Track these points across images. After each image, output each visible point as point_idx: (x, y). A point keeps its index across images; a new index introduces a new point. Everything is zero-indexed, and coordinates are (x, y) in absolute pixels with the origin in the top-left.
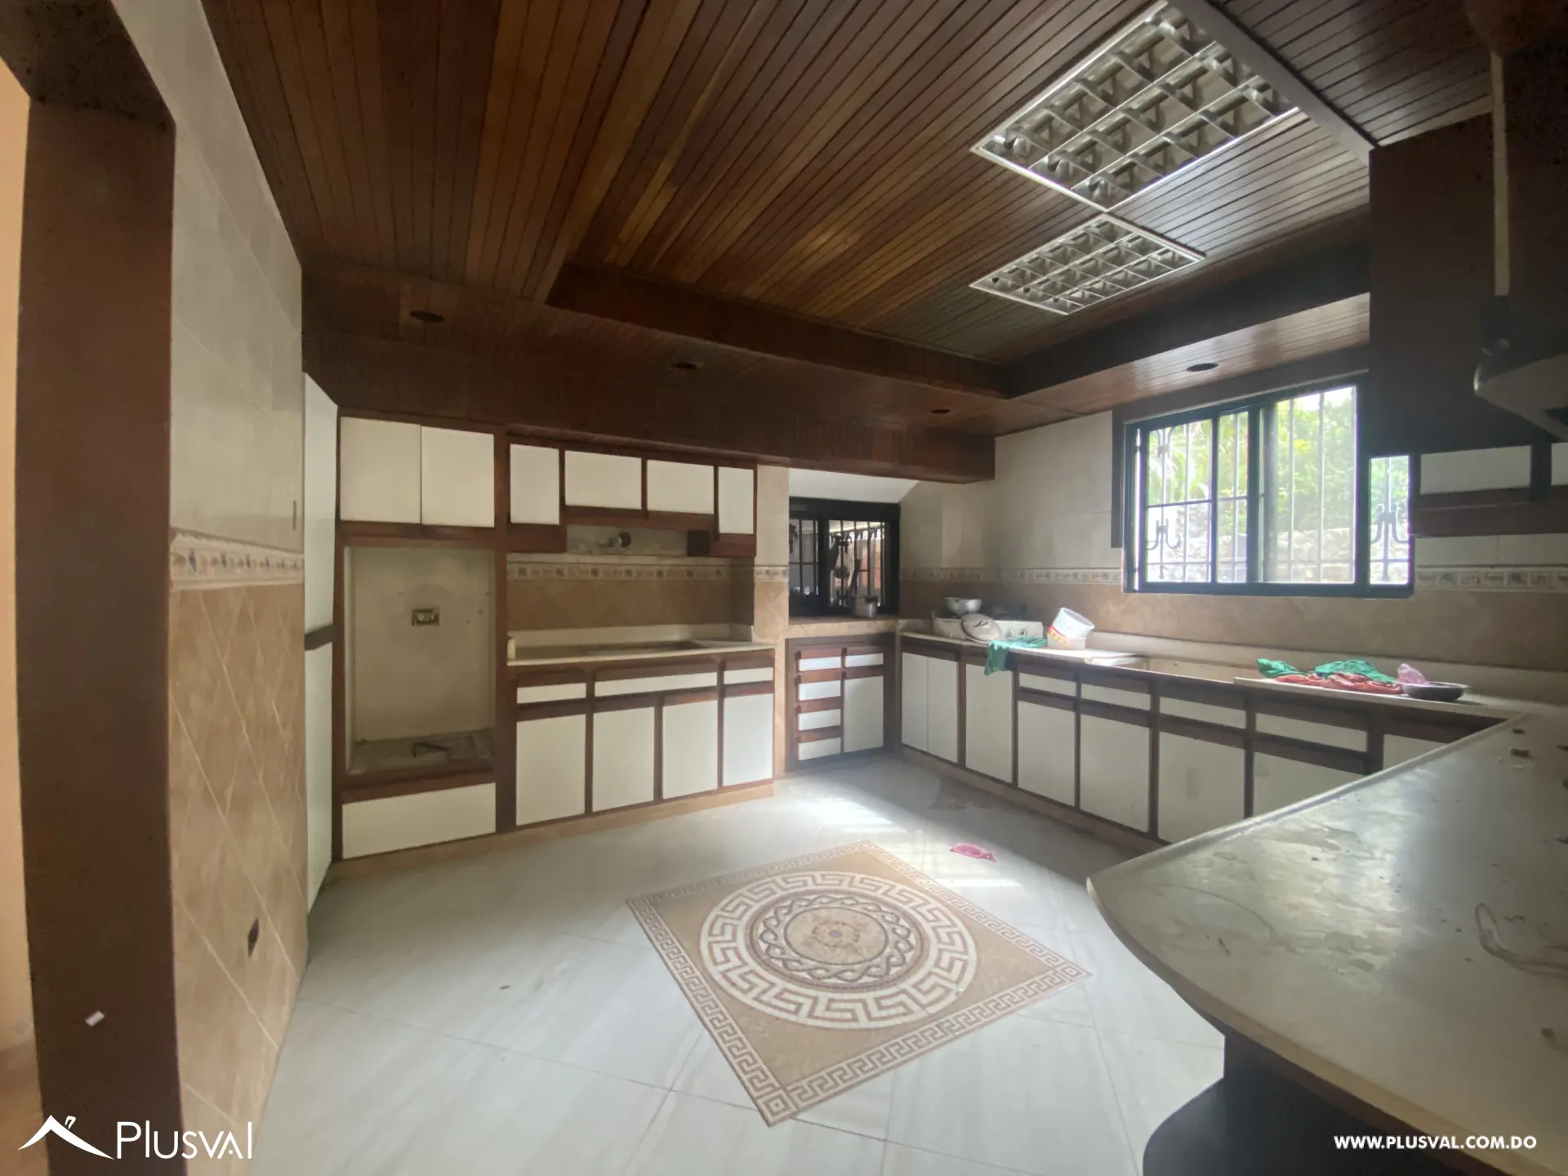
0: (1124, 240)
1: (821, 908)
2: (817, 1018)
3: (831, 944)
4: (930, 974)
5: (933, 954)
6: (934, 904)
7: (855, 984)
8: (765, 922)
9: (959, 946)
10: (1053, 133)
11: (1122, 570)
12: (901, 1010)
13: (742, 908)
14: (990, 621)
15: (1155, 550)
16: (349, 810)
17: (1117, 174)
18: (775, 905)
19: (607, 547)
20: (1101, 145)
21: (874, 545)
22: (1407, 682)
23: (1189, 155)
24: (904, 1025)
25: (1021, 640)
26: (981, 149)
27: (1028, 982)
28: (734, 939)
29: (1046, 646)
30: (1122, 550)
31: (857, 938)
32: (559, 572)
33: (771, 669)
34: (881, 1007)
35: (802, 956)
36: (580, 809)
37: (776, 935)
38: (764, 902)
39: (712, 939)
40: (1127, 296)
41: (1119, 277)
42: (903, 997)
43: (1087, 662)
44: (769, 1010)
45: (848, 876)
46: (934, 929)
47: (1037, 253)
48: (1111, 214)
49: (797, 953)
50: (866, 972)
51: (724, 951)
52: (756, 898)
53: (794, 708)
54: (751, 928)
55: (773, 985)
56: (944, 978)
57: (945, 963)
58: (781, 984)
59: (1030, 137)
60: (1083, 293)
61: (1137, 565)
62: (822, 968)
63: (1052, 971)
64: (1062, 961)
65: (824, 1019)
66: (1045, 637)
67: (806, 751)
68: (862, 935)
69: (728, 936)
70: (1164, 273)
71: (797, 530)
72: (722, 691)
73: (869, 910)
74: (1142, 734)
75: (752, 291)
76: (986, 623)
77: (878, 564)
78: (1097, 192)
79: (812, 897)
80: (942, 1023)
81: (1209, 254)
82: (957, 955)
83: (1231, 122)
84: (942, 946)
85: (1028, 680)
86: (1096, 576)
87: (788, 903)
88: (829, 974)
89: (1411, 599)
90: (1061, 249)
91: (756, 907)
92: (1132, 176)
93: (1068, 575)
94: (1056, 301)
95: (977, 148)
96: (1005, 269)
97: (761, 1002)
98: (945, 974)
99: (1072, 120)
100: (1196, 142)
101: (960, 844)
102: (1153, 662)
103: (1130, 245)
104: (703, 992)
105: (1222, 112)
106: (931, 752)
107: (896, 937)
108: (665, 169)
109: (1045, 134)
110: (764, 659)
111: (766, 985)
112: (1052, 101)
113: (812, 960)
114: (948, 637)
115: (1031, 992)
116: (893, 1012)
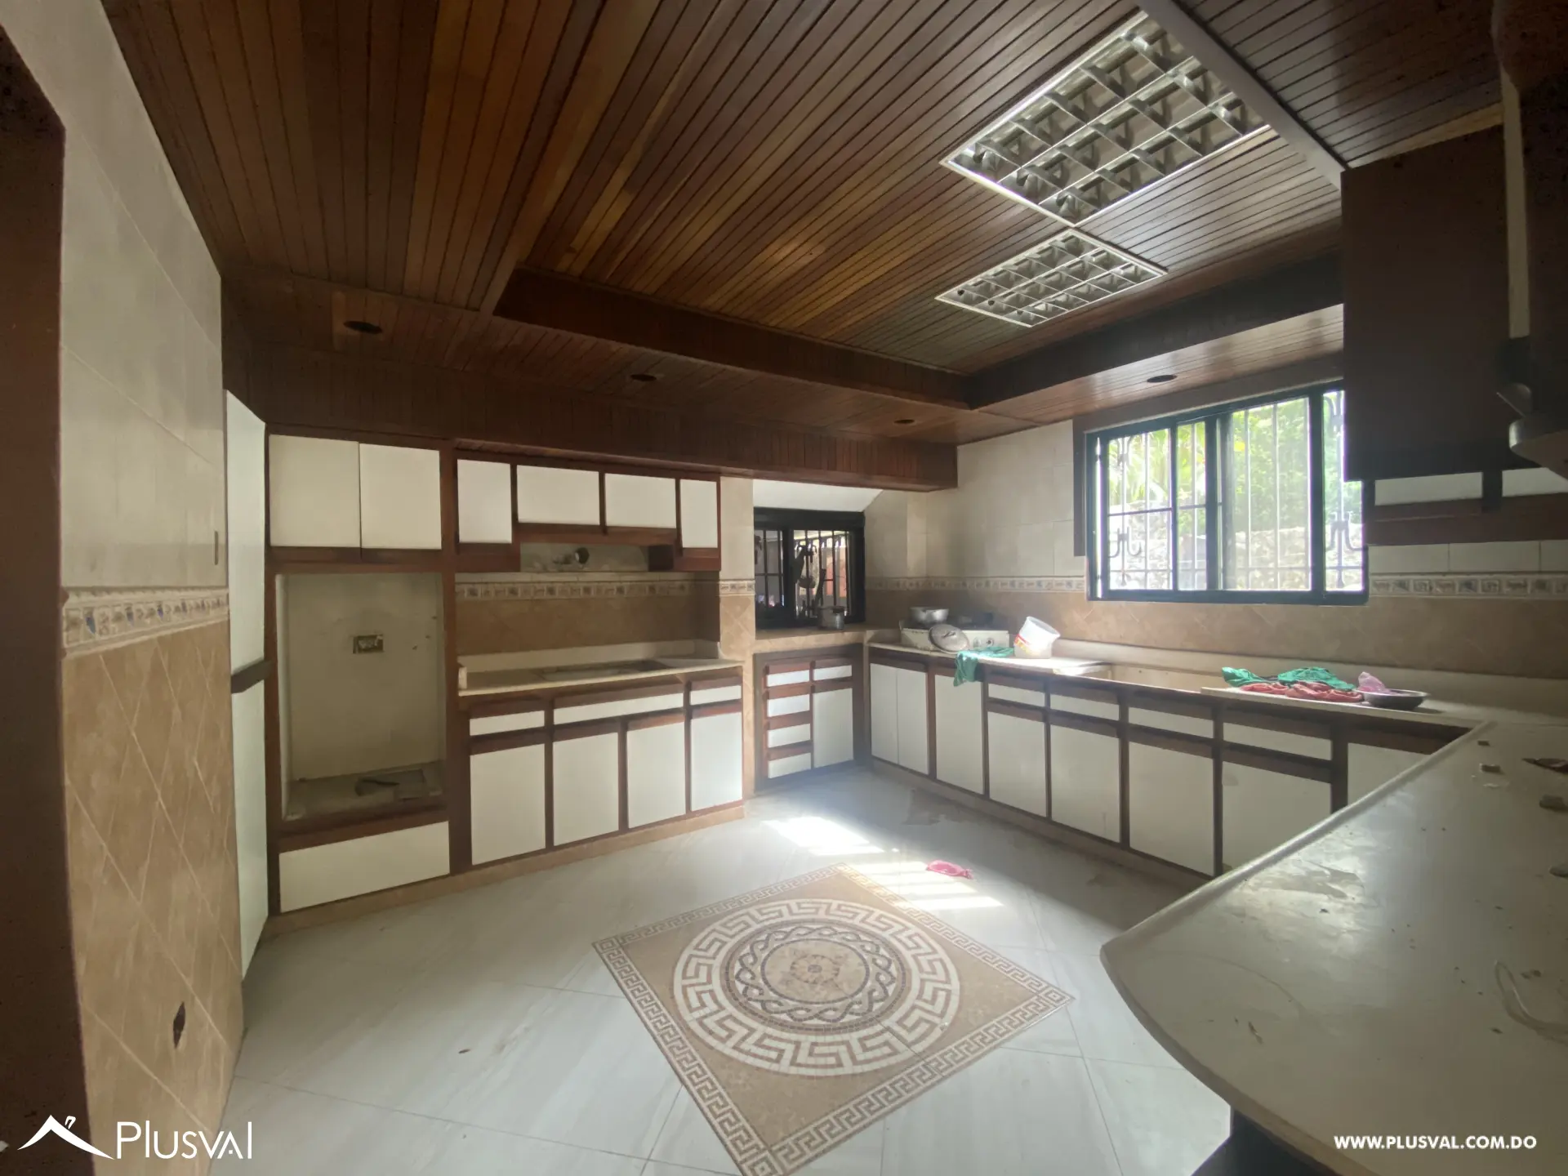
0: (1088, 255)
1: (799, 941)
2: (799, 1065)
3: (811, 980)
4: (914, 1007)
5: (915, 985)
6: (914, 929)
7: (838, 1024)
8: (740, 960)
9: (941, 976)
10: (1023, 147)
11: (1085, 578)
12: (886, 1050)
13: (717, 944)
14: (957, 631)
15: (1117, 557)
16: (285, 858)
17: (1084, 189)
18: (751, 939)
19: (564, 563)
20: (1070, 161)
21: (839, 553)
22: (1369, 691)
23: (1157, 172)
24: (890, 1067)
25: (989, 649)
26: (950, 162)
27: (1013, 1011)
28: (709, 981)
29: (1013, 655)
30: (1085, 559)
31: (837, 973)
32: (513, 592)
33: (739, 687)
34: (865, 1049)
35: (781, 995)
36: (542, 845)
37: (752, 973)
38: (738, 938)
39: (687, 982)
40: (1091, 309)
41: (1083, 290)
42: (887, 1036)
43: (1056, 672)
44: (750, 1060)
45: (825, 903)
46: (915, 957)
47: (1003, 267)
48: (1078, 229)
49: (776, 992)
50: (848, 1010)
51: (699, 994)
52: (731, 933)
53: (763, 725)
54: (727, 968)
55: (752, 1031)
56: (928, 1012)
57: (928, 995)
58: (761, 1028)
59: (1000, 151)
60: (1047, 306)
61: (1099, 573)
62: (802, 1009)
63: (1036, 997)
64: (1044, 985)
65: (807, 1066)
66: (1012, 646)
67: (776, 768)
68: (842, 968)
69: (703, 978)
70: (1127, 287)
71: (762, 541)
72: (689, 712)
73: (849, 940)
74: (1112, 744)
75: (714, 301)
76: (954, 634)
77: (843, 573)
78: (1064, 207)
79: (788, 929)
80: (928, 1063)
81: (1170, 268)
82: (941, 986)
83: (1199, 139)
84: (925, 976)
85: (997, 691)
86: (1060, 584)
87: (763, 937)
88: (811, 1014)
89: (1367, 606)
90: (1026, 264)
91: (731, 943)
92: (1098, 192)
93: (1032, 584)
94: (1020, 313)
95: (946, 162)
96: (971, 282)
97: (741, 1051)
98: (928, 1007)
99: (1042, 134)
100: (1164, 159)
101: (935, 863)
102: (1118, 669)
103: (1094, 259)
104: (679, 1043)
105: (1190, 129)
106: (902, 764)
107: (878, 970)
108: (620, 178)
109: (1015, 149)
110: (732, 676)
111: (745, 1031)
112: (1023, 115)
113: (792, 999)
114: (916, 648)
115: (1017, 1022)
116: (878, 1053)
